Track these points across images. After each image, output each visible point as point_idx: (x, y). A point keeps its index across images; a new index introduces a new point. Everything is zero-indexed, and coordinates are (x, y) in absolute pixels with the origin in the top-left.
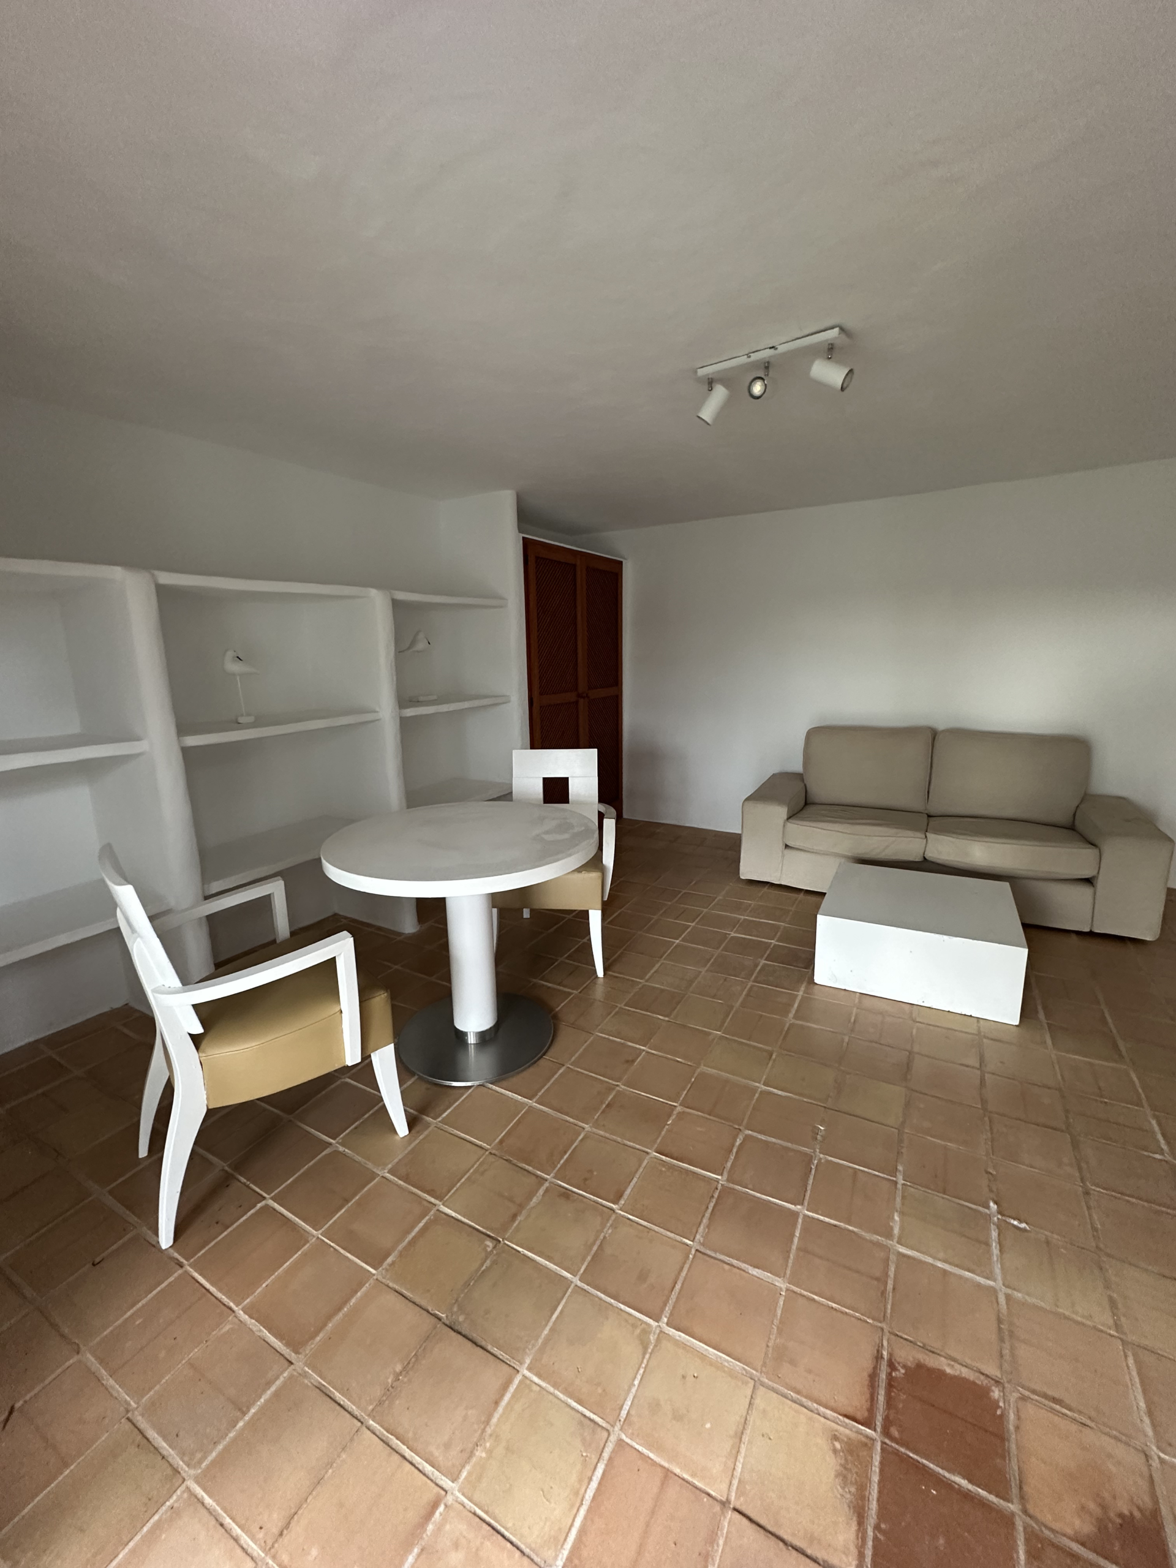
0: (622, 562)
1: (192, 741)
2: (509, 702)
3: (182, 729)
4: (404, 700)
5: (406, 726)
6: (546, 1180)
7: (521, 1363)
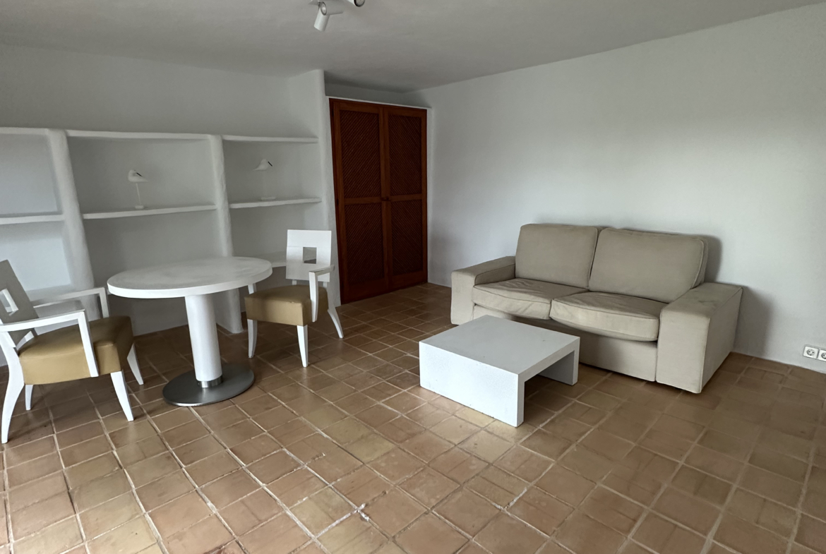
0: (426, 110)
1: (89, 216)
2: (320, 202)
3: (83, 210)
4: (231, 199)
5: (234, 216)
6: (168, 449)
7: (80, 511)
